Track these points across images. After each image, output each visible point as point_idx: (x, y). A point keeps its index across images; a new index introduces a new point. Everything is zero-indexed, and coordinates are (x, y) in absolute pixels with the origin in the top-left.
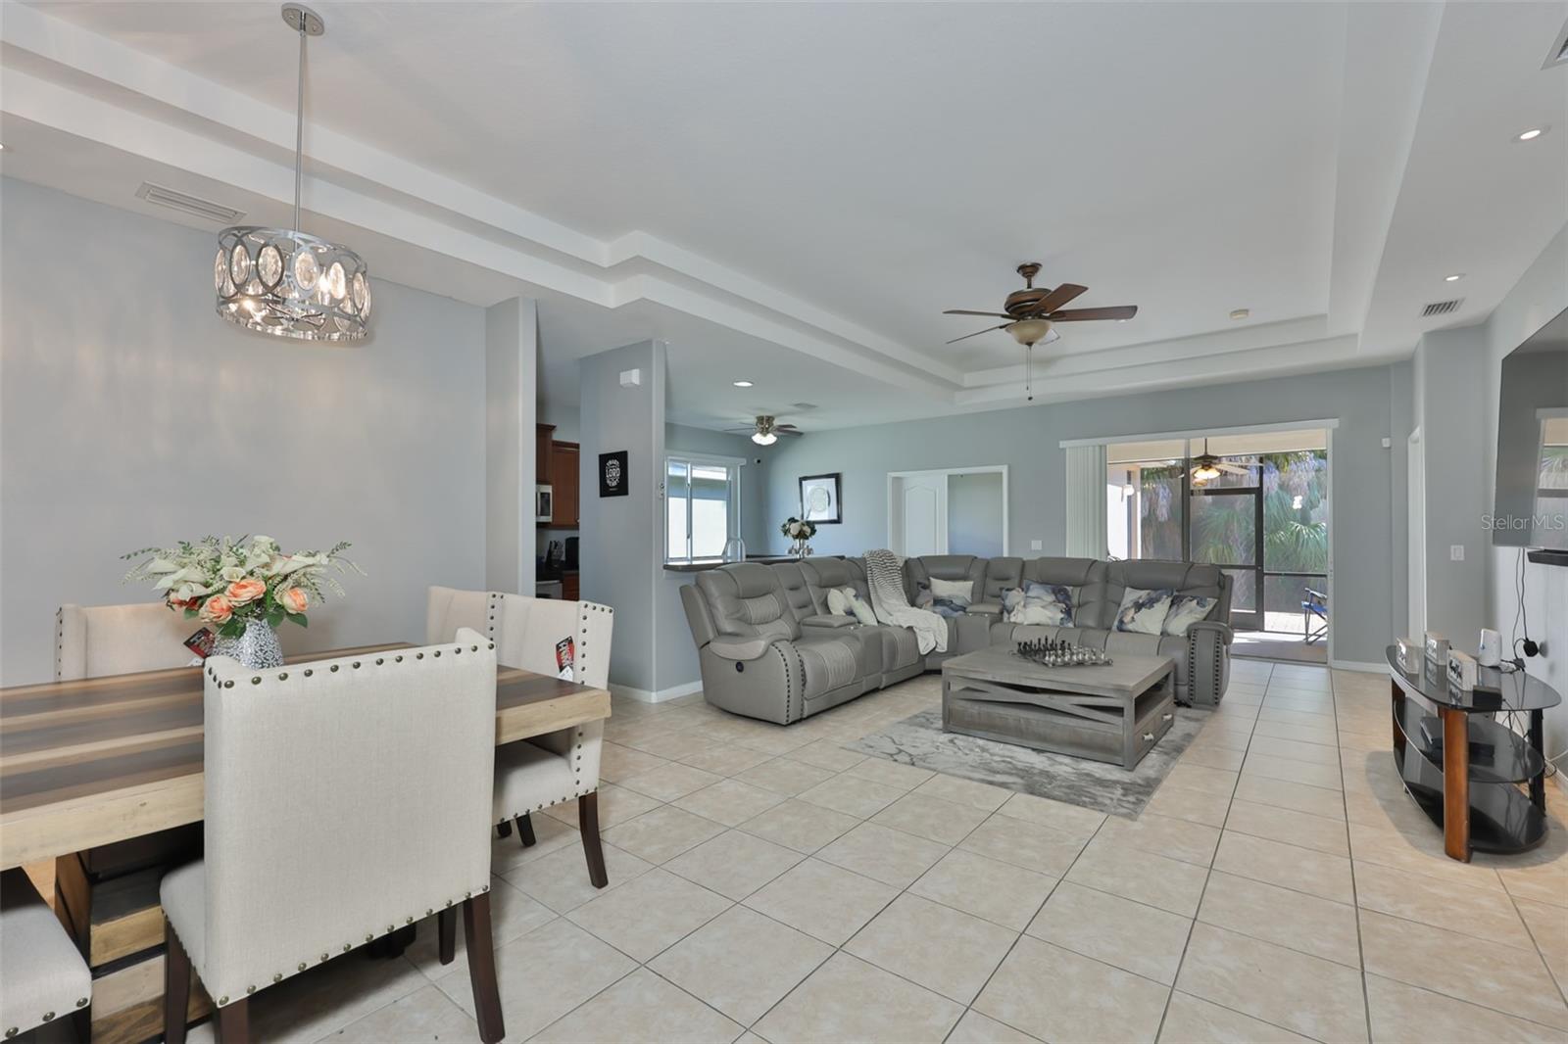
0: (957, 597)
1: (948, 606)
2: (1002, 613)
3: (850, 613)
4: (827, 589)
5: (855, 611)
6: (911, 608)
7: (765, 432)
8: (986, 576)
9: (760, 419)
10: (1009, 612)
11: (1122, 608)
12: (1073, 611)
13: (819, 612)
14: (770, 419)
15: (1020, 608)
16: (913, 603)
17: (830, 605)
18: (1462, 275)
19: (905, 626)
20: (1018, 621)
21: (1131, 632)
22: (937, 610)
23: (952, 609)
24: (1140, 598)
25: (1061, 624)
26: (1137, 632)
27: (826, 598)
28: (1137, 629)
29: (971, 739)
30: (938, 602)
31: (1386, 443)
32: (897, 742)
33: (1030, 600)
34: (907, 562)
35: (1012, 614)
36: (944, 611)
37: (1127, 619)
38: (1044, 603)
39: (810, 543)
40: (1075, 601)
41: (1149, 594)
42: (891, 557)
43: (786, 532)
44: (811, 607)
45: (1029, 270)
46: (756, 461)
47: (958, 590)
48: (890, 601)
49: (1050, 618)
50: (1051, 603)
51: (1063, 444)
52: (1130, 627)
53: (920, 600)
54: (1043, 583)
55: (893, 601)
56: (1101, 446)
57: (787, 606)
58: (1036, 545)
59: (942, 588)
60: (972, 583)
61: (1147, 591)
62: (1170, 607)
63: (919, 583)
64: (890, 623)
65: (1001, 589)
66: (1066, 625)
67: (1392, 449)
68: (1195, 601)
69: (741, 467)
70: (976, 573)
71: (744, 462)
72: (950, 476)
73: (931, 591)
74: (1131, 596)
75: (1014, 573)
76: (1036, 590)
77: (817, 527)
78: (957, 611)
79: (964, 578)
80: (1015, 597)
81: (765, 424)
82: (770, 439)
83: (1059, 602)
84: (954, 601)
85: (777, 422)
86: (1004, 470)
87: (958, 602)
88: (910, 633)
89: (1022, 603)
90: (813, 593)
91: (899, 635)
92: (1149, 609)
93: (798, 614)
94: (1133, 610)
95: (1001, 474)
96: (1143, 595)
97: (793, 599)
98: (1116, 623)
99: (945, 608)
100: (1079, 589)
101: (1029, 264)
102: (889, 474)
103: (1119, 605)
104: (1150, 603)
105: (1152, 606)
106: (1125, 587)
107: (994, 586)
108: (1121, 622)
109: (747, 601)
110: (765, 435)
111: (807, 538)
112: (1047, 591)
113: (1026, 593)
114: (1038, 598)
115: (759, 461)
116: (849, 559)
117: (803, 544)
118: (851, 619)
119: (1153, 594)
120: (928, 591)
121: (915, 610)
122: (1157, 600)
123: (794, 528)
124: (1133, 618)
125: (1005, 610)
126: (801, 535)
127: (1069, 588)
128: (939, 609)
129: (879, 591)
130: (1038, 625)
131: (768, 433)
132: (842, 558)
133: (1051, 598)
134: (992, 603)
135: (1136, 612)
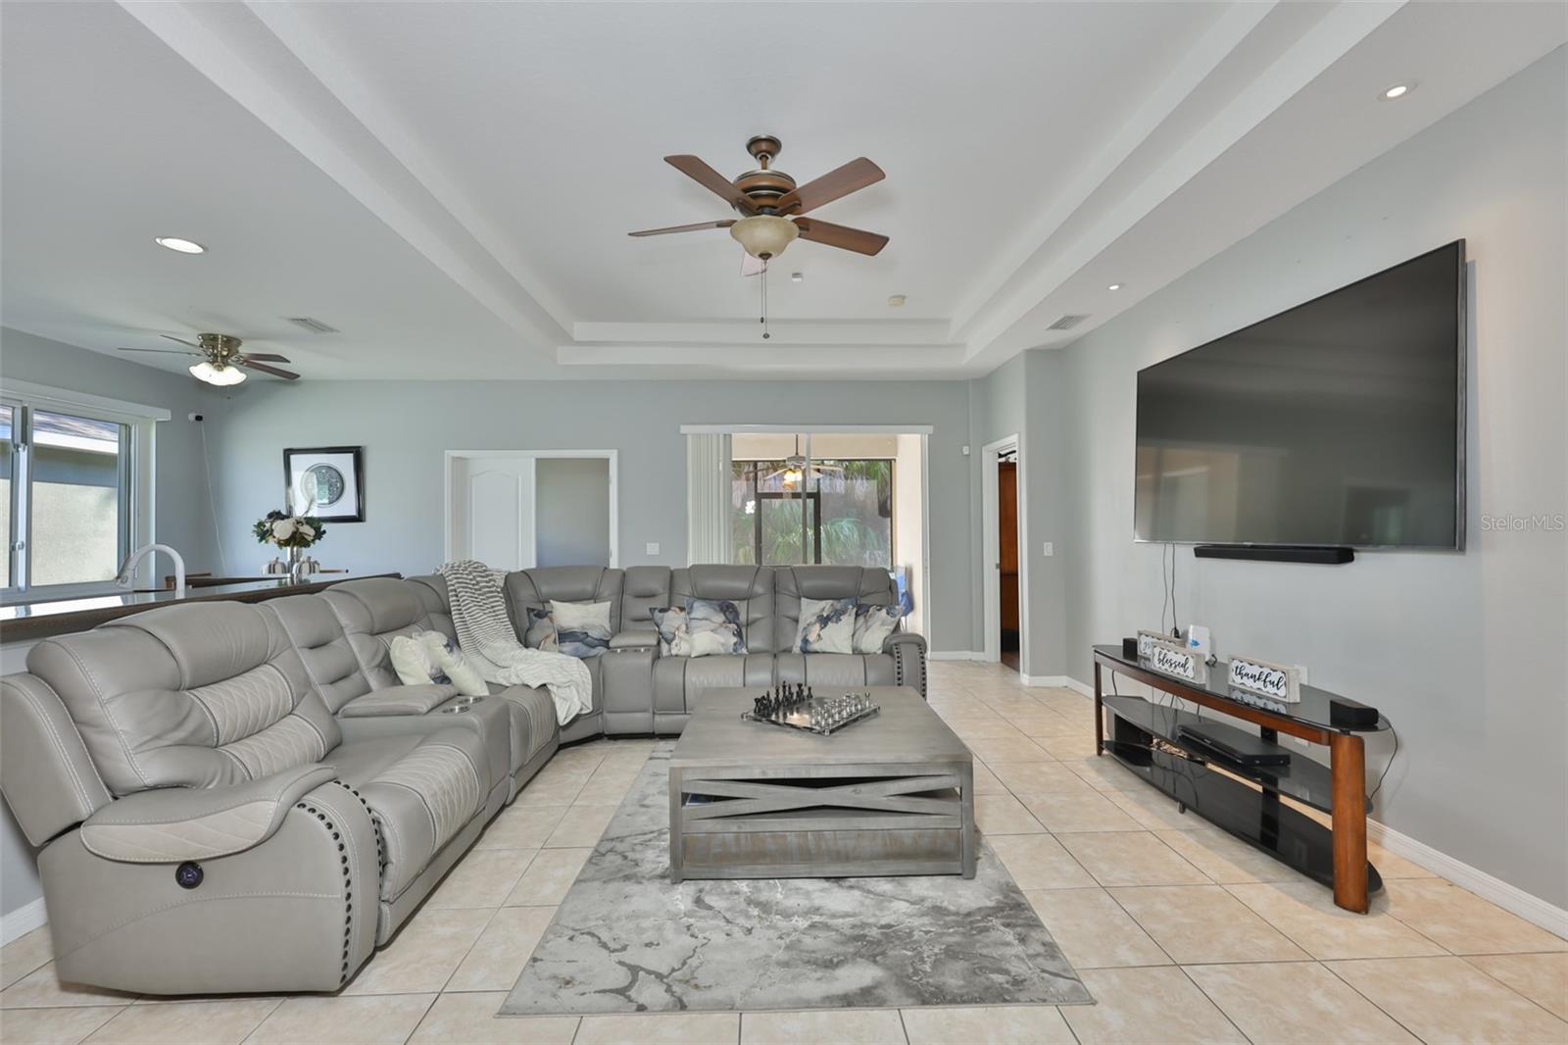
0: (593, 627)
1: (581, 641)
2: (659, 643)
3: (443, 679)
4: (385, 637)
5: (447, 672)
6: (525, 650)
7: (219, 362)
8: (622, 592)
9: (210, 340)
10: (669, 642)
11: (801, 626)
12: (744, 630)
13: (374, 683)
14: (231, 342)
15: (681, 635)
16: (526, 643)
17: (398, 666)
18: (1121, 285)
19: (535, 684)
20: (681, 652)
21: (817, 652)
22: (564, 649)
23: (588, 645)
24: (823, 609)
25: (735, 650)
26: (824, 652)
27: (387, 655)
28: (824, 649)
29: (725, 885)
30: (564, 636)
31: (966, 451)
32: (612, 945)
33: (694, 623)
34: (508, 577)
35: (674, 643)
36: (577, 649)
37: (812, 637)
38: (713, 626)
39: (314, 552)
40: (743, 618)
41: (832, 605)
42: (483, 571)
43: (264, 534)
44: (356, 676)
45: (765, 147)
46: (192, 417)
47: (590, 616)
48: (497, 644)
49: (723, 645)
50: (721, 625)
51: (684, 429)
52: (816, 646)
53: (534, 636)
54: (705, 598)
55: (500, 644)
56: (725, 435)
57: (308, 683)
58: (653, 549)
59: (568, 615)
60: (609, 604)
61: (831, 601)
62: (856, 619)
63: (530, 610)
64: (505, 683)
65: (652, 610)
66: (739, 652)
67: (971, 456)
68: (884, 611)
69: (157, 422)
70: (608, 587)
71: (166, 415)
72: (538, 460)
73: (551, 620)
74: (810, 609)
75: (657, 585)
76: (700, 610)
77: (324, 526)
78: (594, 647)
79: (594, 598)
80: (672, 620)
81: (220, 349)
82: (231, 376)
83: (730, 623)
84: (590, 634)
85: (244, 350)
86: (613, 456)
87: (595, 634)
88: (542, 694)
89: (684, 628)
90: (358, 648)
91: (527, 701)
92: (837, 622)
93: (330, 696)
94: (818, 626)
95: (607, 461)
96: (825, 606)
97: (315, 665)
98: (798, 643)
99: (578, 644)
100: (745, 603)
101: (763, 137)
102: (446, 452)
103: (796, 621)
104: (836, 616)
105: (839, 620)
106: (800, 598)
107: (641, 608)
108: (805, 641)
109: (202, 692)
110: (220, 368)
111: (307, 544)
112: (715, 609)
113: (689, 613)
114: (706, 619)
115: (199, 418)
116: (414, 580)
117: (299, 554)
118: (445, 690)
119: (838, 605)
120: (546, 620)
121: (531, 651)
122: (844, 612)
123: (282, 529)
124: (819, 635)
125: (664, 638)
126: (296, 540)
127: (736, 603)
128: (568, 646)
129: (473, 628)
130: (708, 655)
131: (226, 364)
132: (397, 576)
133: (720, 618)
134: (642, 633)
135: (822, 628)
